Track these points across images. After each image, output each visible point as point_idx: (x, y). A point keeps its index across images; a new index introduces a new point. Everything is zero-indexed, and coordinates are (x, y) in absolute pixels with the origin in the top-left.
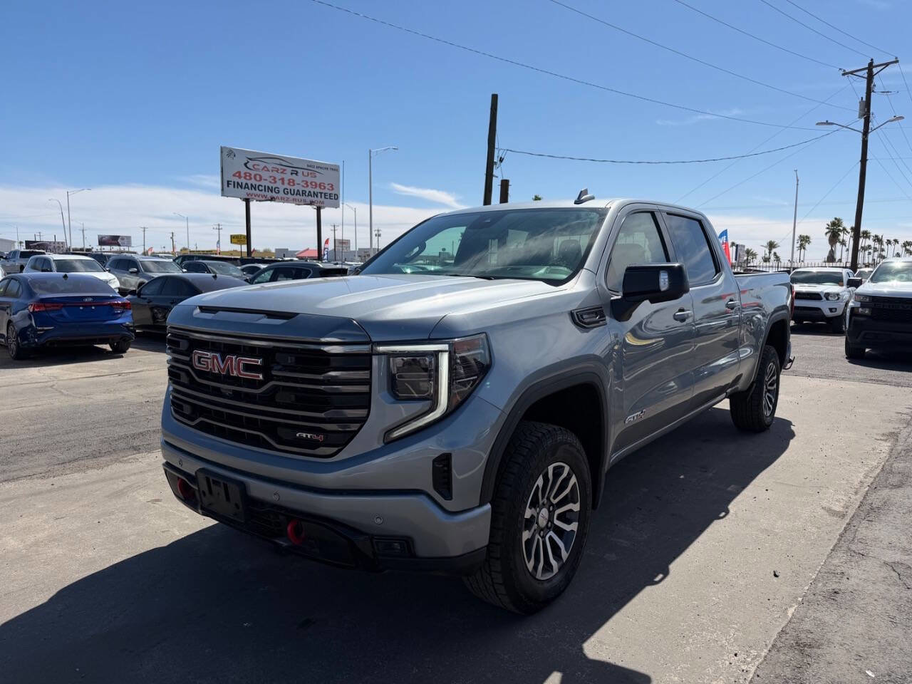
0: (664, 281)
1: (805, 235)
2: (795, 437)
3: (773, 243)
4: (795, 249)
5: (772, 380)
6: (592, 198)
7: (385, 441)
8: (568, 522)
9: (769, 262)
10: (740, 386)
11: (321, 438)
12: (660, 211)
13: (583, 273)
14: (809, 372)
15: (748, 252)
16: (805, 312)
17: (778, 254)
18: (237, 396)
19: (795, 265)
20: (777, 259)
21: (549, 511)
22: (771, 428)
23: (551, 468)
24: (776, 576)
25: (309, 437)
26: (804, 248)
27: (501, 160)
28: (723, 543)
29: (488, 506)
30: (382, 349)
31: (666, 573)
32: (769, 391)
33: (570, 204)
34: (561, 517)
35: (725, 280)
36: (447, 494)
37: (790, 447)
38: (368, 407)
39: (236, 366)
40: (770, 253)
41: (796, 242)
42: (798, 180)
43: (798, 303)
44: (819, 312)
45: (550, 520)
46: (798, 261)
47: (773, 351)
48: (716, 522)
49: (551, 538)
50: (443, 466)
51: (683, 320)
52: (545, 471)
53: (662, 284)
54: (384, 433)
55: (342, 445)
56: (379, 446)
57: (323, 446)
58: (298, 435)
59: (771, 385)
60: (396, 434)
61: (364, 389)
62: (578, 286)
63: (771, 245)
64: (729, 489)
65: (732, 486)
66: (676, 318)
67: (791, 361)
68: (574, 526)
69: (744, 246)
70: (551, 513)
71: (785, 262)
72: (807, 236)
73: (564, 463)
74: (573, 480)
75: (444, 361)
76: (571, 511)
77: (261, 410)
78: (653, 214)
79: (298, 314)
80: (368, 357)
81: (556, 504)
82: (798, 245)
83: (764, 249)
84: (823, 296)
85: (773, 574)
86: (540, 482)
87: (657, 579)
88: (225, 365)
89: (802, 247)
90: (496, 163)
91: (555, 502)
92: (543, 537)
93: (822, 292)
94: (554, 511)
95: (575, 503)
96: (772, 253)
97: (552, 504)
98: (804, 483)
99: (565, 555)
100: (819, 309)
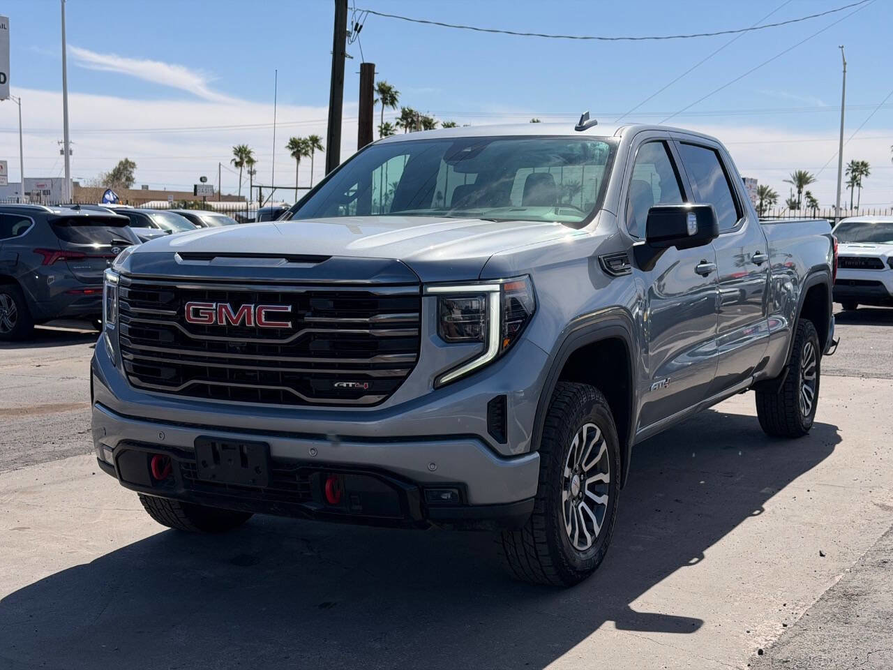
0: (692, 226)
1: (860, 161)
2: (841, 443)
3: (805, 175)
4: (844, 186)
5: (809, 367)
6: (595, 123)
7: (436, 387)
8: (599, 495)
9: (799, 208)
10: (768, 370)
11: (365, 386)
12: (672, 140)
13: (601, 214)
14: (863, 370)
15: (762, 192)
16: (859, 288)
17: (814, 196)
18: (250, 349)
19: (843, 214)
20: (813, 204)
21: (581, 480)
22: (810, 432)
23: (585, 428)
24: (822, 555)
25: (351, 385)
26: (859, 185)
27: (358, 28)
28: (761, 535)
29: (537, 455)
30: (431, 289)
31: (701, 557)
32: (806, 382)
33: (570, 131)
34: (592, 487)
35: (749, 228)
36: (502, 438)
37: (835, 451)
38: (418, 351)
39: (255, 315)
40: (800, 192)
41: (844, 172)
42: (845, 64)
43: (843, 274)
44: (880, 287)
45: (581, 489)
46: (849, 207)
47: (810, 325)
48: (749, 518)
49: (582, 508)
50: (498, 408)
51: (705, 275)
52: (580, 430)
53: (689, 227)
54: (433, 378)
55: (390, 392)
56: (429, 392)
57: (366, 395)
58: (336, 385)
59: (809, 374)
60: (445, 380)
61: (413, 332)
62: (598, 230)
63: (802, 180)
64: (763, 491)
65: (767, 488)
66: (698, 271)
67: (835, 344)
68: (603, 500)
69: (756, 181)
70: (582, 482)
71: (826, 208)
72: (863, 163)
73: (597, 426)
74: (604, 447)
75: (495, 301)
76: (601, 482)
77: (282, 362)
78: (665, 143)
79: (331, 256)
80: (417, 298)
81: (587, 472)
82: (849, 178)
83: (790, 185)
84: (884, 262)
85: (819, 554)
86: (576, 441)
87: (692, 562)
88: (240, 315)
89: (855, 181)
90: (349, 32)
91: (586, 469)
92: (577, 507)
93: (883, 256)
94: (585, 480)
95: (605, 473)
96: (804, 193)
97: (583, 472)
98: (853, 484)
99: (597, 530)
100: (879, 283)
